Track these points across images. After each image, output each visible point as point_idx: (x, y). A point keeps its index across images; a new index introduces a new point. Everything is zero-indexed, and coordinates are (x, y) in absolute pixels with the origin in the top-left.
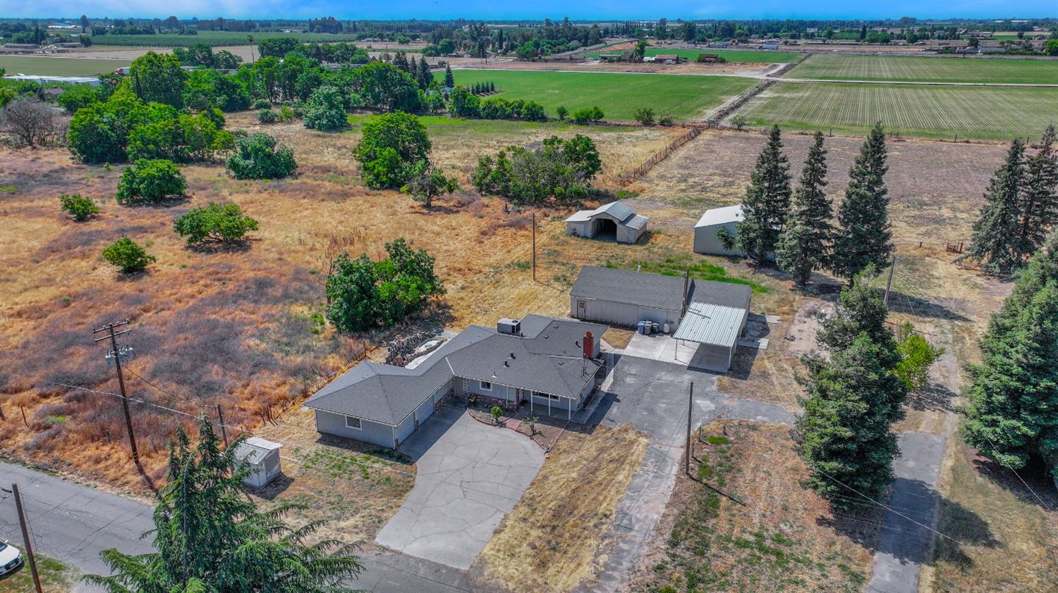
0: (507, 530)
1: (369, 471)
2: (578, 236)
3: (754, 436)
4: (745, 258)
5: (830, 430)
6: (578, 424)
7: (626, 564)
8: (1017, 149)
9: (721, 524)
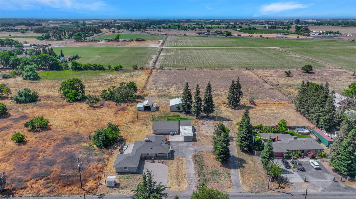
0: (169, 181)
1: (134, 177)
2: (141, 111)
3: (203, 153)
4: (183, 112)
5: (220, 150)
6: (170, 158)
7: (193, 182)
8: (233, 82)
9: (205, 171)
